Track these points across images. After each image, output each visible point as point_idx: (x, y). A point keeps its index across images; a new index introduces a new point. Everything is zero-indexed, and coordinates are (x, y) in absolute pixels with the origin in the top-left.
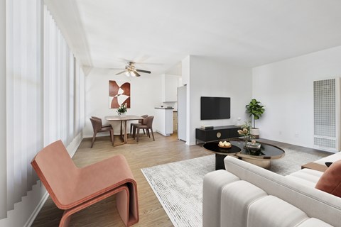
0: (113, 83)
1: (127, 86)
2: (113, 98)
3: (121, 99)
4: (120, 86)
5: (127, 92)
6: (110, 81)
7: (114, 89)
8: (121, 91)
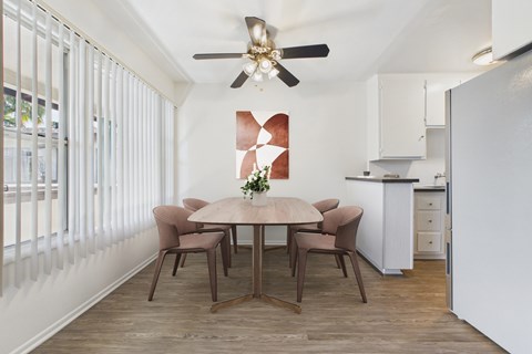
0: (245, 116)
1: (280, 123)
2: (245, 152)
3: (267, 155)
4: (262, 123)
5: (281, 139)
6: (238, 113)
7: (248, 132)
8: (265, 136)
